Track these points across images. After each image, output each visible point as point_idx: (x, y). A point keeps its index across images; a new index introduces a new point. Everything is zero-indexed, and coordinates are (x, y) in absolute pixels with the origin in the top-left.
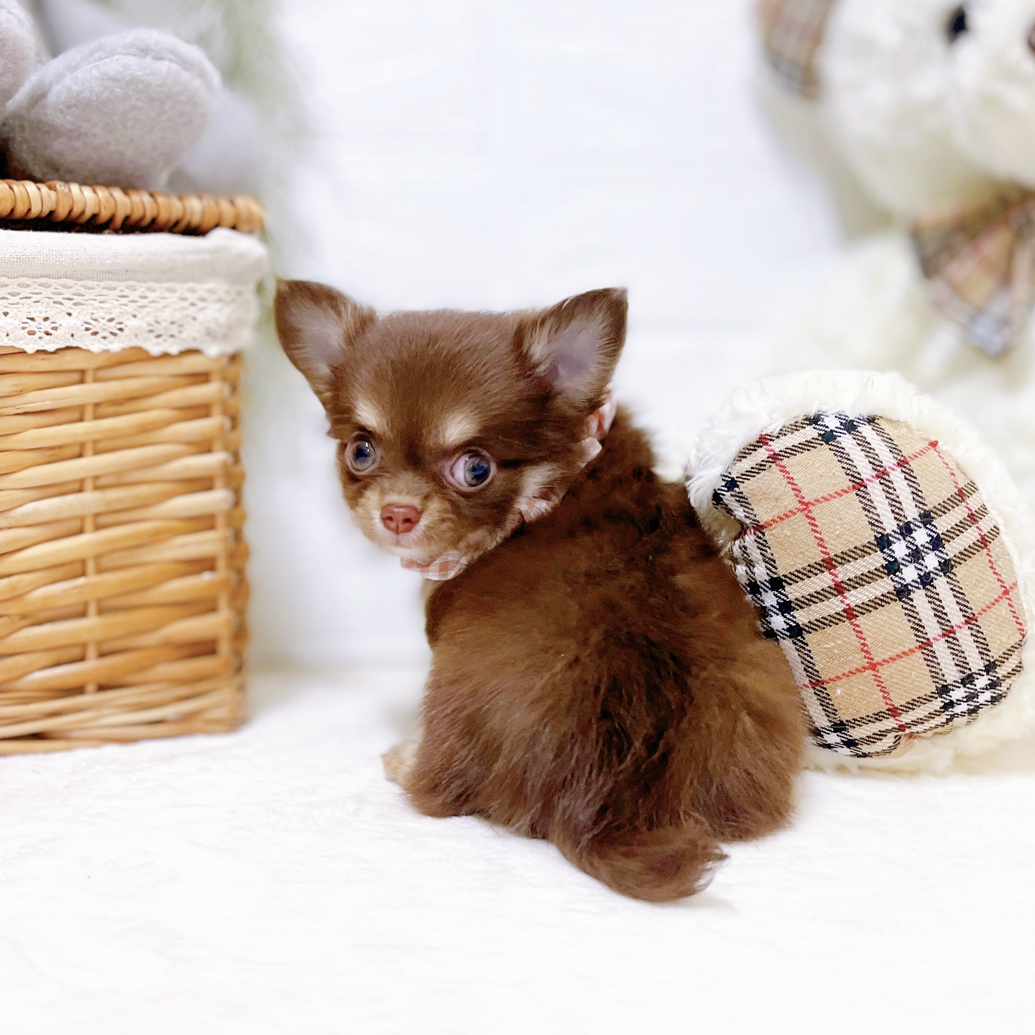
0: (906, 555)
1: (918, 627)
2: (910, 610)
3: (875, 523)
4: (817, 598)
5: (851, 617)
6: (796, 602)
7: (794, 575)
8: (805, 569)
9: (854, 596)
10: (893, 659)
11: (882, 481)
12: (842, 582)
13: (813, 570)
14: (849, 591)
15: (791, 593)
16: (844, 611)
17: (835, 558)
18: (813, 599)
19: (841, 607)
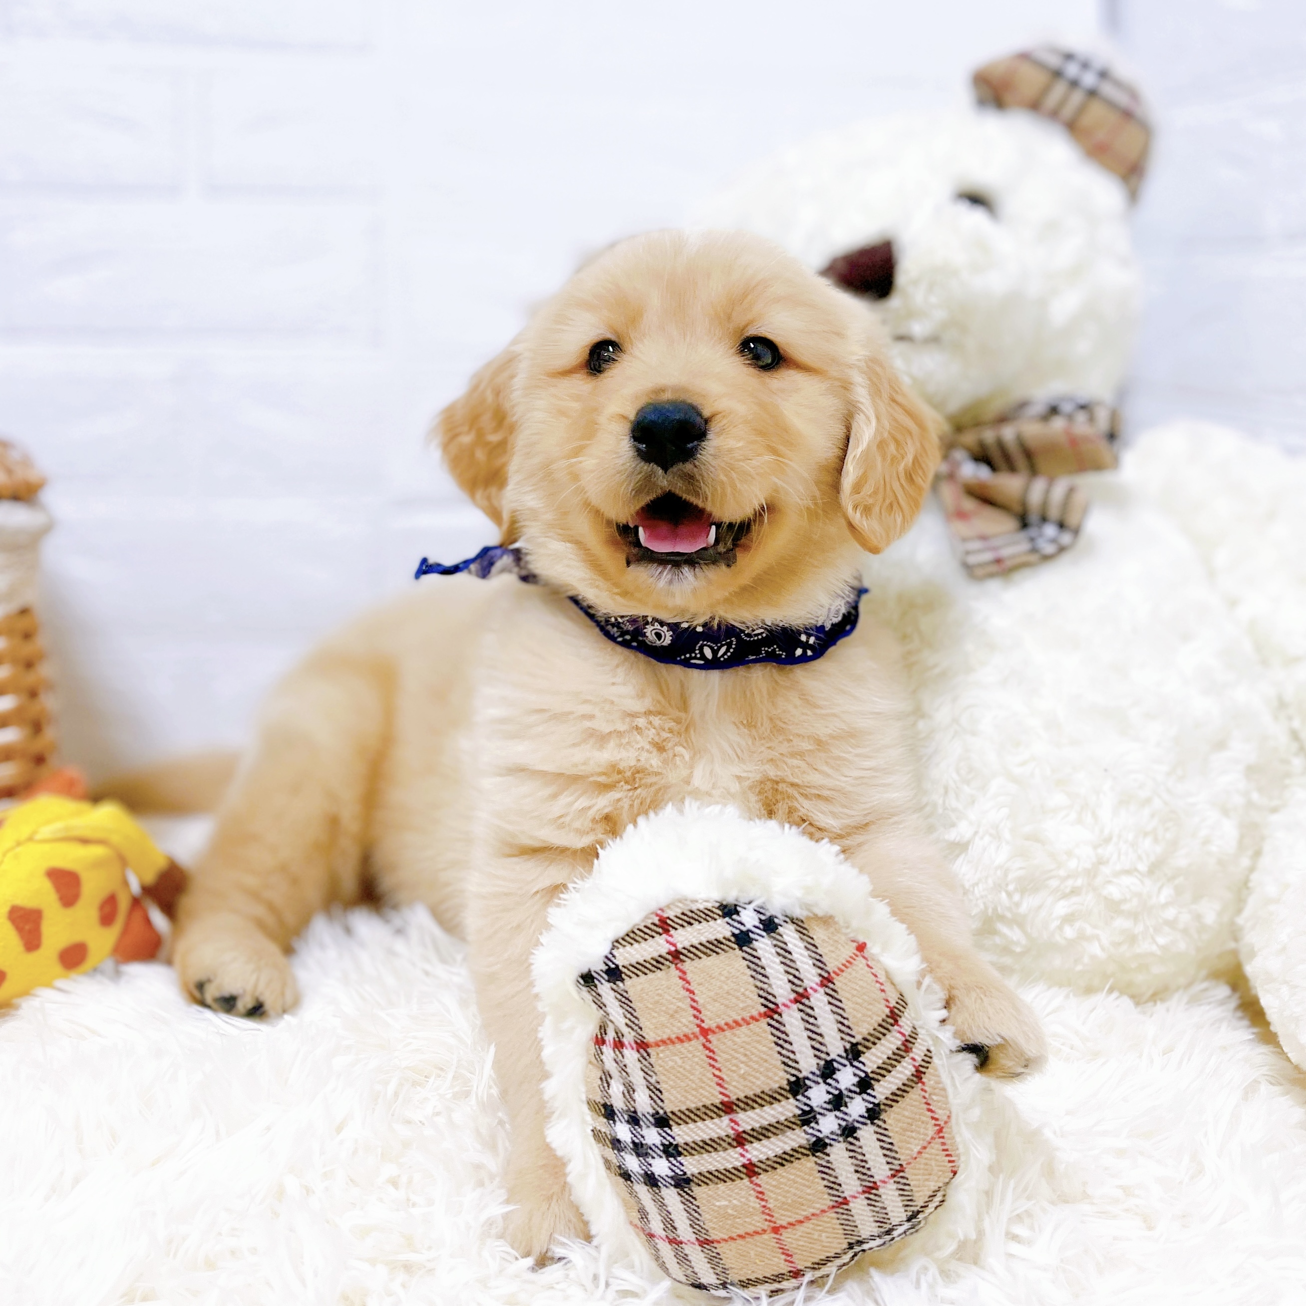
0: (825, 1102)
1: (834, 1186)
2: (825, 1167)
3: (789, 1062)
4: (712, 1147)
5: (751, 1174)
6: (685, 1147)
7: (684, 1114)
8: (698, 1109)
9: (756, 1149)
10: (801, 1222)
11: (801, 1007)
12: (744, 1132)
13: (708, 1112)
14: (752, 1142)
15: (679, 1135)
16: (744, 1166)
17: (737, 1102)
18: (707, 1147)
19: (740, 1161)
